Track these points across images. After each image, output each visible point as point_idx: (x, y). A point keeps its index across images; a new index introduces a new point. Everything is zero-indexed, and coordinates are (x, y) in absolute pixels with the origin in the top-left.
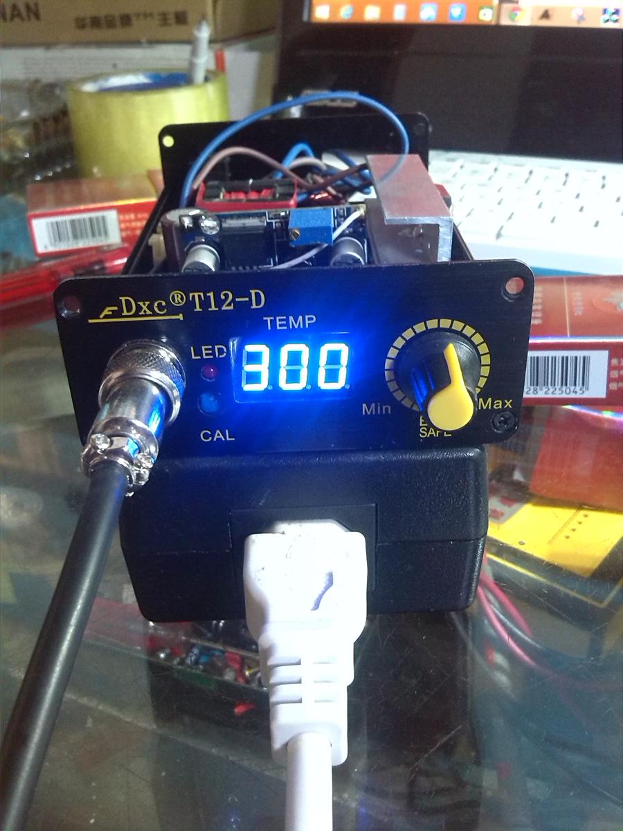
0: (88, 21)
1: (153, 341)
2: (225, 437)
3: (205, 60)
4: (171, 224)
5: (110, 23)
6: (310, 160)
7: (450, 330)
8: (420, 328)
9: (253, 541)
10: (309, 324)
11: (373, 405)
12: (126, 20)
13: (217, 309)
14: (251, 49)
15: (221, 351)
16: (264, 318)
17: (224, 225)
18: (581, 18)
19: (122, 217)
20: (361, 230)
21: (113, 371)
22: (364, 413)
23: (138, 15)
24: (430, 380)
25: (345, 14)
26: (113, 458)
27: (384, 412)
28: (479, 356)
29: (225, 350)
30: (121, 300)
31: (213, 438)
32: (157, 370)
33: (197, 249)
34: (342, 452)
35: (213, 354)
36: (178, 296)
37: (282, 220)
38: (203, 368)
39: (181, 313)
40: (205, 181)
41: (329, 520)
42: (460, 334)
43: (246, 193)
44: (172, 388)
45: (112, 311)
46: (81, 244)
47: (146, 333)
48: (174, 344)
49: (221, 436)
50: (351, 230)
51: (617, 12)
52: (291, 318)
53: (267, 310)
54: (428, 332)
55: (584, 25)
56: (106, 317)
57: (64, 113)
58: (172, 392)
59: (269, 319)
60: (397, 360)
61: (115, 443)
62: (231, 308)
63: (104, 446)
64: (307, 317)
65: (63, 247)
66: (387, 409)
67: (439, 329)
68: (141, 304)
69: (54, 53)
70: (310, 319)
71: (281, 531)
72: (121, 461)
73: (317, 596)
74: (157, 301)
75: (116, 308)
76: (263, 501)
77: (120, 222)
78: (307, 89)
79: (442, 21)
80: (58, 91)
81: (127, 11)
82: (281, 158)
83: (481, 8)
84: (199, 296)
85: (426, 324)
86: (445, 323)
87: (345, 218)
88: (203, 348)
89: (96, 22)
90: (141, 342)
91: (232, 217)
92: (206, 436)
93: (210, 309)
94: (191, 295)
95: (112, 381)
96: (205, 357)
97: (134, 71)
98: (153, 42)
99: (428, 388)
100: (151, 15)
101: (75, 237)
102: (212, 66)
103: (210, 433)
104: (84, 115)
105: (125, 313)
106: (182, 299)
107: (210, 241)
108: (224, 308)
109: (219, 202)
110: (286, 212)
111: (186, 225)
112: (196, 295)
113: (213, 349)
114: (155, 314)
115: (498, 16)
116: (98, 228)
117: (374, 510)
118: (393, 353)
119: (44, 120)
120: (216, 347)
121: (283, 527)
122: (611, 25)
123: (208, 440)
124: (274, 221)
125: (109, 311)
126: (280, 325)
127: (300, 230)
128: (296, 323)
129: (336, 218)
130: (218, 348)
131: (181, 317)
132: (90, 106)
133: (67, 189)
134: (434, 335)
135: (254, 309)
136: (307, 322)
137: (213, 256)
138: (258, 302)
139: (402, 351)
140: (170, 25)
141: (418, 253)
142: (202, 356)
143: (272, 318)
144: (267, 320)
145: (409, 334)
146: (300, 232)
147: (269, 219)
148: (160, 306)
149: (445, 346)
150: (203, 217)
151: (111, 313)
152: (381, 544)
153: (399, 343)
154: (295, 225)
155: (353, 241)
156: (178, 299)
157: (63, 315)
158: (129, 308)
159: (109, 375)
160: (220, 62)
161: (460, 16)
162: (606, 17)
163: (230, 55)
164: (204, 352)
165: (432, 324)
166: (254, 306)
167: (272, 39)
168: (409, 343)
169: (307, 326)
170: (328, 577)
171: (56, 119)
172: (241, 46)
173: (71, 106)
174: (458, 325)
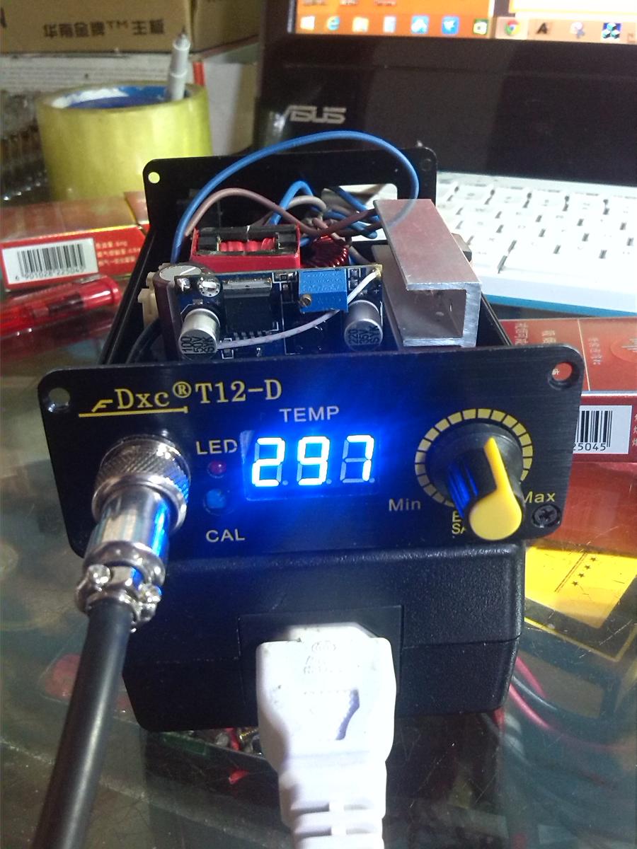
0: (57, 29)
1: (153, 436)
2: (234, 537)
3: (184, 75)
4: (166, 283)
5: (81, 31)
6: (310, 198)
7: (489, 421)
8: (455, 418)
9: (266, 652)
10: (331, 416)
11: (401, 501)
12: (98, 28)
13: (227, 401)
14: (231, 60)
15: (230, 446)
16: (281, 410)
17: (225, 287)
18: (580, 33)
19: (98, 245)
20: (376, 291)
21: (109, 477)
22: (390, 509)
23: (110, 23)
24: (471, 481)
25: (332, 26)
26: (113, 595)
27: (413, 508)
28: (521, 447)
29: (236, 445)
30: (116, 393)
31: (220, 538)
32: (160, 475)
33: (195, 314)
34: (366, 551)
35: (222, 449)
36: (182, 388)
37: (289, 281)
38: (210, 464)
39: (186, 405)
40: (197, 227)
41: (351, 623)
42: (500, 424)
43: (244, 242)
44: (175, 492)
45: (107, 404)
46: (55, 275)
47: (146, 428)
48: (176, 438)
49: (230, 536)
50: (366, 291)
51: (617, 27)
52: (311, 410)
53: (284, 401)
54: (465, 423)
55: (583, 40)
56: (99, 411)
57: (34, 128)
58: (176, 496)
59: (285, 411)
60: (429, 454)
61: (116, 575)
62: (243, 399)
63: (105, 580)
64: (329, 408)
65: (36, 277)
66: (416, 505)
67: (477, 420)
68: (140, 396)
69: (20, 63)
70: (333, 410)
71: (297, 638)
72: (123, 598)
73: (342, 720)
74: (157, 392)
75: (110, 401)
76: (276, 605)
77: (97, 251)
78: (292, 104)
79: (434, 34)
80: (26, 103)
81: (100, 19)
82: (278, 199)
83: (475, 21)
84: (207, 387)
85: (462, 414)
86: (484, 413)
87: (360, 280)
88: (211, 442)
89: (66, 30)
90: (140, 438)
91: (233, 278)
92: (212, 536)
93: (219, 401)
94: (197, 386)
95: (108, 489)
96: (212, 452)
97: (107, 85)
98: (128, 52)
99: (471, 494)
100: (125, 23)
101: (49, 267)
102: (191, 80)
103: (216, 533)
104: (55, 132)
105: (121, 406)
106: (187, 390)
107: (209, 304)
108: (235, 399)
109: (215, 255)
110: (294, 273)
111: (182, 287)
112: (203, 385)
113: (222, 444)
114: (155, 407)
115: (494, 30)
116: (74, 257)
117: (400, 613)
118: (424, 445)
119: (12, 137)
120: (226, 442)
121: (299, 632)
122: (611, 40)
123: (215, 541)
124: (280, 283)
125: (103, 404)
126: (299, 418)
127: (312, 296)
128: (316, 414)
129: (350, 279)
130: (228, 443)
131: (185, 410)
132: (61, 124)
133: (38, 212)
134: (472, 427)
135: (269, 400)
136: (329, 414)
137: (213, 322)
138: (274, 393)
139: (435, 443)
140: (145, 34)
141: (439, 316)
142: (208, 451)
143: (290, 410)
144: (283, 413)
145: (443, 425)
146: (312, 298)
147: (275, 281)
148: (162, 399)
149: (486, 440)
150: (202, 279)
151: (104, 406)
152: (407, 648)
153: (432, 434)
154: (306, 291)
155: (369, 305)
156: (182, 390)
157: (50, 409)
158: (126, 401)
159: (104, 481)
160: (198, 74)
161: (452, 28)
162: (607, 32)
163: (208, 66)
164: (211, 447)
165: (470, 414)
166: (269, 397)
167: (254, 49)
168: (442, 435)
169: (329, 418)
170: (352, 696)
171: (25, 136)
172: (221, 56)
173: (42, 120)
174: (498, 416)
